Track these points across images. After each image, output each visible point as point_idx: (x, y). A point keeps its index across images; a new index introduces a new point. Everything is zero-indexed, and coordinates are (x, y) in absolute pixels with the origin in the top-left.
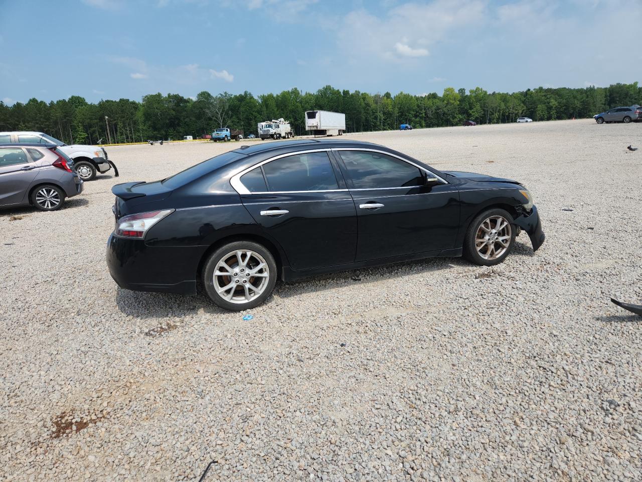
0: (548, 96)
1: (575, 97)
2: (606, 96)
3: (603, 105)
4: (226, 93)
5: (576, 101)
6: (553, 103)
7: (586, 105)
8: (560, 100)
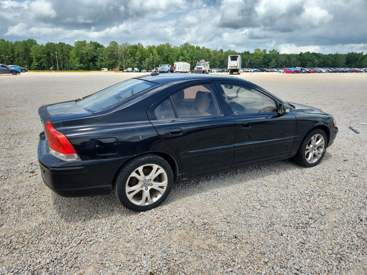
0: (313, 57)
1: (328, 59)
2: (346, 59)
3: (344, 64)
4: (126, 43)
5: (329, 61)
6: (316, 61)
7: (335, 64)
8: (320, 60)
